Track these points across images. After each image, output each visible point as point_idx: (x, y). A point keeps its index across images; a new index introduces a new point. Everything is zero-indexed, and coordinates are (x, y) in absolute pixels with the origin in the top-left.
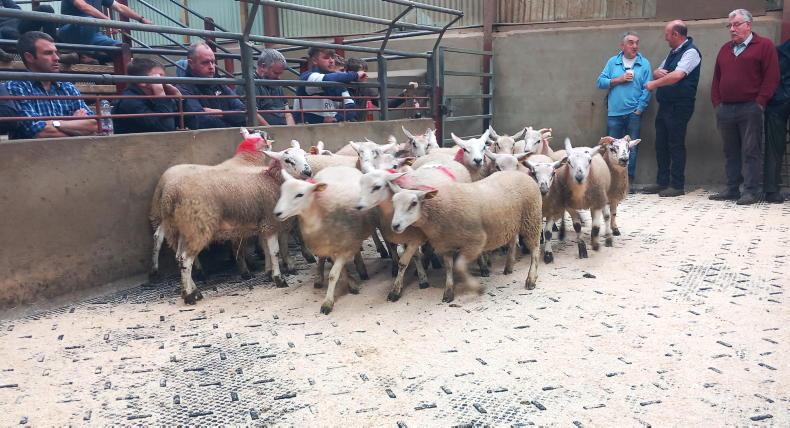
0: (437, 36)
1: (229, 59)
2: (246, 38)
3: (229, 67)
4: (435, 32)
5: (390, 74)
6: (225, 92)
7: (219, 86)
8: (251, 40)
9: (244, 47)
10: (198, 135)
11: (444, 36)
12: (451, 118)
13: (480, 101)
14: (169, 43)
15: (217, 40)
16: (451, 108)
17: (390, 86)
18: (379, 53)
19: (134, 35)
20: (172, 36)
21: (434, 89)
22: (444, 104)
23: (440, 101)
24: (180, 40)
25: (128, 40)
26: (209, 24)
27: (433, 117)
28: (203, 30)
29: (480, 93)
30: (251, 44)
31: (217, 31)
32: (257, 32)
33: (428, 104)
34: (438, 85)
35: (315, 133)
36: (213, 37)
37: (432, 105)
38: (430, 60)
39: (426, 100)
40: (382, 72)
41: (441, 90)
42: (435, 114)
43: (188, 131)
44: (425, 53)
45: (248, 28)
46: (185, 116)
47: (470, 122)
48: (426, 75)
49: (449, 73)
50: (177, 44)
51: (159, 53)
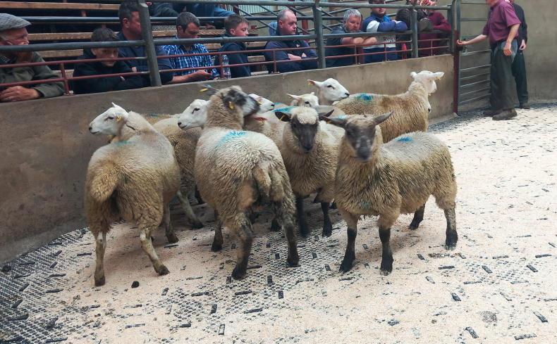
1: (304, 20)
2: (317, 5)
3: (305, 26)
6: (302, 45)
7: (299, 41)
8: (320, 6)
9: (315, 11)
10: (286, 76)
12: (466, 54)
14: (264, 10)
15: (298, 7)
19: (241, 7)
20: (265, 7)
21: (453, 33)
24: (271, 8)
25: (237, 11)
27: (452, 53)
28: (287, 1)
30: (320, 9)
33: (448, 44)
34: (456, 29)
35: (365, 71)
36: (294, 6)
37: (451, 45)
38: (450, 11)
41: (458, 33)
42: (453, 51)
43: (279, 74)
44: (445, 6)
46: (277, 63)
49: (465, 20)
50: (269, 11)
51: (258, 19)
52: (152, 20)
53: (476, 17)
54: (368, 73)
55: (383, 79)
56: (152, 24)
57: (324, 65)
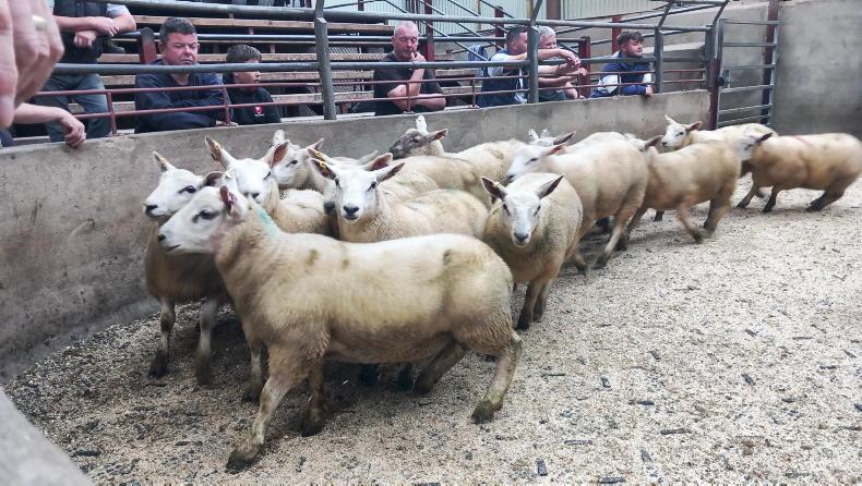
0: (718, 8)
2: (533, 23)
4: (717, 4)
5: (666, 48)
8: (538, 24)
11: (726, 8)
12: (728, 90)
13: (761, 72)
14: (464, 31)
15: (505, 26)
16: (729, 79)
17: (665, 60)
18: (656, 29)
19: (435, 26)
20: (466, 25)
21: (712, 62)
22: (721, 75)
23: (718, 72)
24: (473, 27)
25: (430, 30)
26: (499, 12)
27: (709, 89)
28: (493, 18)
29: (762, 63)
30: (535, 28)
31: (506, 18)
32: (542, 17)
33: (704, 76)
34: (716, 57)
35: (589, 108)
36: (502, 24)
37: (708, 77)
38: (709, 33)
39: (702, 73)
40: (658, 46)
41: (718, 62)
42: (711, 85)
44: (704, 27)
45: (534, 13)
47: (748, 93)
48: (703, 48)
49: (728, 45)
50: (471, 32)
51: (455, 41)
52: (330, 40)
53: (745, 41)
54: (594, 110)
55: (614, 120)
56: (331, 45)
57: (537, 98)
